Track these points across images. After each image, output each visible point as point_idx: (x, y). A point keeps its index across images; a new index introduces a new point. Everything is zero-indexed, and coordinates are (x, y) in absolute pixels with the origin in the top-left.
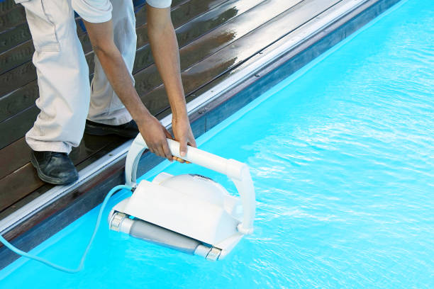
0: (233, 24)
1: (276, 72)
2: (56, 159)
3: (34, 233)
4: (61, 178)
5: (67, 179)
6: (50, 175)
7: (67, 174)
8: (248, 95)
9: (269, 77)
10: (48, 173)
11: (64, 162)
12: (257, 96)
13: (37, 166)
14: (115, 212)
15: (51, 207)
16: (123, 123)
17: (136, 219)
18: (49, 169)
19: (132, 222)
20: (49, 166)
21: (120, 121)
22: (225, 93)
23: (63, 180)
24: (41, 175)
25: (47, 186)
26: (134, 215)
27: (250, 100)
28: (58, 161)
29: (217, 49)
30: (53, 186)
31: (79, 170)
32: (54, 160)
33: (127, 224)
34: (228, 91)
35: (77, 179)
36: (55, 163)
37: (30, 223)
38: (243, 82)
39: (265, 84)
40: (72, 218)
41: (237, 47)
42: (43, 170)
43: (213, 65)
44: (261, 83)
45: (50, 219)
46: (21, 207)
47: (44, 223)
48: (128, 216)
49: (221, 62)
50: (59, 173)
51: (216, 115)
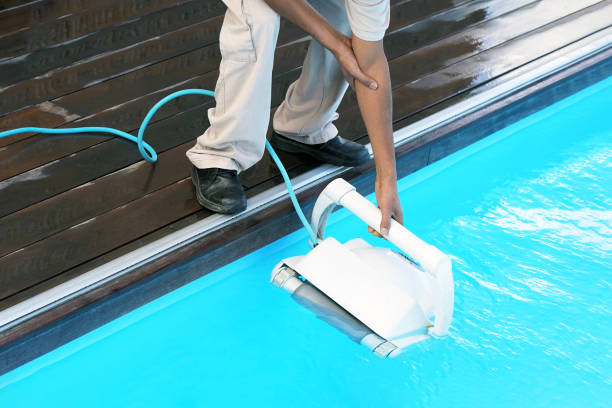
0: (482, 30)
1: (530, 101)
2: (223, 179)
3: (193, 264)
4: (224, 204)
5: (230, 207)
6: (211, 199)
7: (233, 201)
8: (490, 124)
9: (519, 106)
10: (209, 196)
11: (231, 185)
12: (501, 127)
13: (197, 185)
14: (284, 265)
15: (219, 234)
16: (318, 142)
17: (307, 282)
18: (211, 191)
19: (301, 283)
20: (212, 187)
21: (314, 138)
22: (459, 119)
23: (226, 209)
24: (200, 197)
25: (205, 212)
26: (305, 276)
27: (492, 132)
28: (224, 182)
29: (457, 59)
30: (212, 213)
31: (248, 197)
32: (220, 180)
33: (293, 285)
34: (464, 117)
35: (244, 209)
36: (220, 185)
37: (190, 250)
38: (485, 107)
39: (513, 113)
40: (241, 252)
41: (483, 60)
42: (203, 191)
43: (449, 80)
44: (508, 111)
45: (214, 249)
46: (180, 228)
47: (206, 253)
48: (297, 275)
49: (459, 77)
50: (223, 197)
51: (443, 145)
